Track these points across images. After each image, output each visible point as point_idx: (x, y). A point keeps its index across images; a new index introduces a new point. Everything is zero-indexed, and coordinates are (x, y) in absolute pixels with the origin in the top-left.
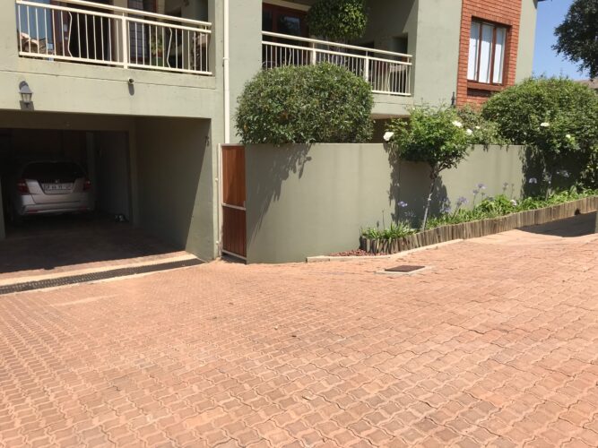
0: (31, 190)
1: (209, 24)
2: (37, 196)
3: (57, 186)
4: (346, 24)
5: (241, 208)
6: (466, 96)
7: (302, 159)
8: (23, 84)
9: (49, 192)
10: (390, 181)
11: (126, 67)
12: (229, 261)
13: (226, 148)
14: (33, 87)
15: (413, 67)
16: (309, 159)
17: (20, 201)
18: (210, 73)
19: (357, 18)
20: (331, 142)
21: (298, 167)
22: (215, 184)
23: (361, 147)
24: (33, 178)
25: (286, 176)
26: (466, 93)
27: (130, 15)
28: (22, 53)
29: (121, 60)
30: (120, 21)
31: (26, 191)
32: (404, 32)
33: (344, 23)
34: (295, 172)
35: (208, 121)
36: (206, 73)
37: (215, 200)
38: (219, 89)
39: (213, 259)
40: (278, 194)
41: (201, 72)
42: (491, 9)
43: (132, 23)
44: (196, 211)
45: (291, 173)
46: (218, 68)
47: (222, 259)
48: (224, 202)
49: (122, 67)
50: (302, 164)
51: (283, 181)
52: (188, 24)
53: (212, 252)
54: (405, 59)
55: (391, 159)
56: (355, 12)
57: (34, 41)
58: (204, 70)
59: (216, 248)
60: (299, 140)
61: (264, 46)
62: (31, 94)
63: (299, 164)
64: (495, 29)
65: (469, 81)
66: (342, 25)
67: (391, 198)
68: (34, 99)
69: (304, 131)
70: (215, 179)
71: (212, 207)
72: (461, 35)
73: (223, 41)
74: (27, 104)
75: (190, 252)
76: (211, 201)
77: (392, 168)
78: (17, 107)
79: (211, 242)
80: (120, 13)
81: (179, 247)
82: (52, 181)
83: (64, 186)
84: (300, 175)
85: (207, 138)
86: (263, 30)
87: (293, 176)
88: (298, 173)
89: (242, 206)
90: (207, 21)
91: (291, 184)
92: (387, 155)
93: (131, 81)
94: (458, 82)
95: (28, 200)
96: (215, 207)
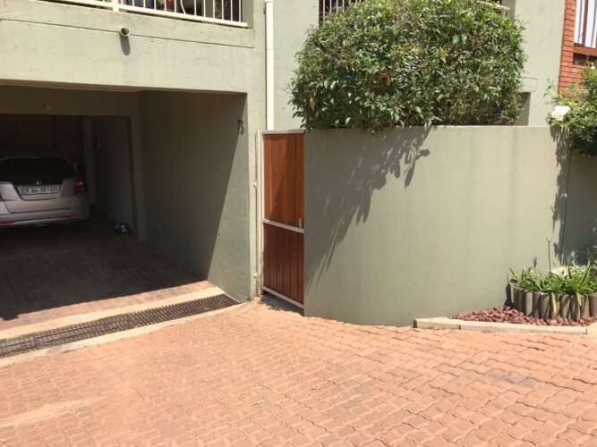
0: (4, 195)
2: (11, 203)
3: (39, 189)
5: (295, 229)
6: (571, 65)
7: (413, 153)
9: (29, 197)
11: (116, 10)
12: (274, 307)
16: (426, 153)
18: (245, 24)
21: (404, 167)
22: (252, 191)
25: (381, 182)
26: (571, 60)
34: (397, 175)
35: (241, 97)
36: (239, 23)
37: (252, 214)
38: (259, 48)
39: (249, 299)
40: (365, 211)
41: (231, 22)
44: (224, 227)
45: (390, 177)
47: (263, 301)
48: (266, 218)
49: (111, 9)
50: (412, 164)
51: (376, 192)
53: (248, 289)
58: (236, 19)
59: (253, 283)
60: (413, 121)
63: (406, 162)
65: (576, 45)
69: (422, 104)
71: (249, 225)
76: (246, 215)
79: (247, 274)
82: (31, 183)
83: (48, 189)
84: (408, 182)
85: (240, 122)
87: (393, 182)
88: (403, 177)
89: (296, 225)
91: (390, 196)
93: (124, 31)
94: (563, 45)
96: (252, 224)
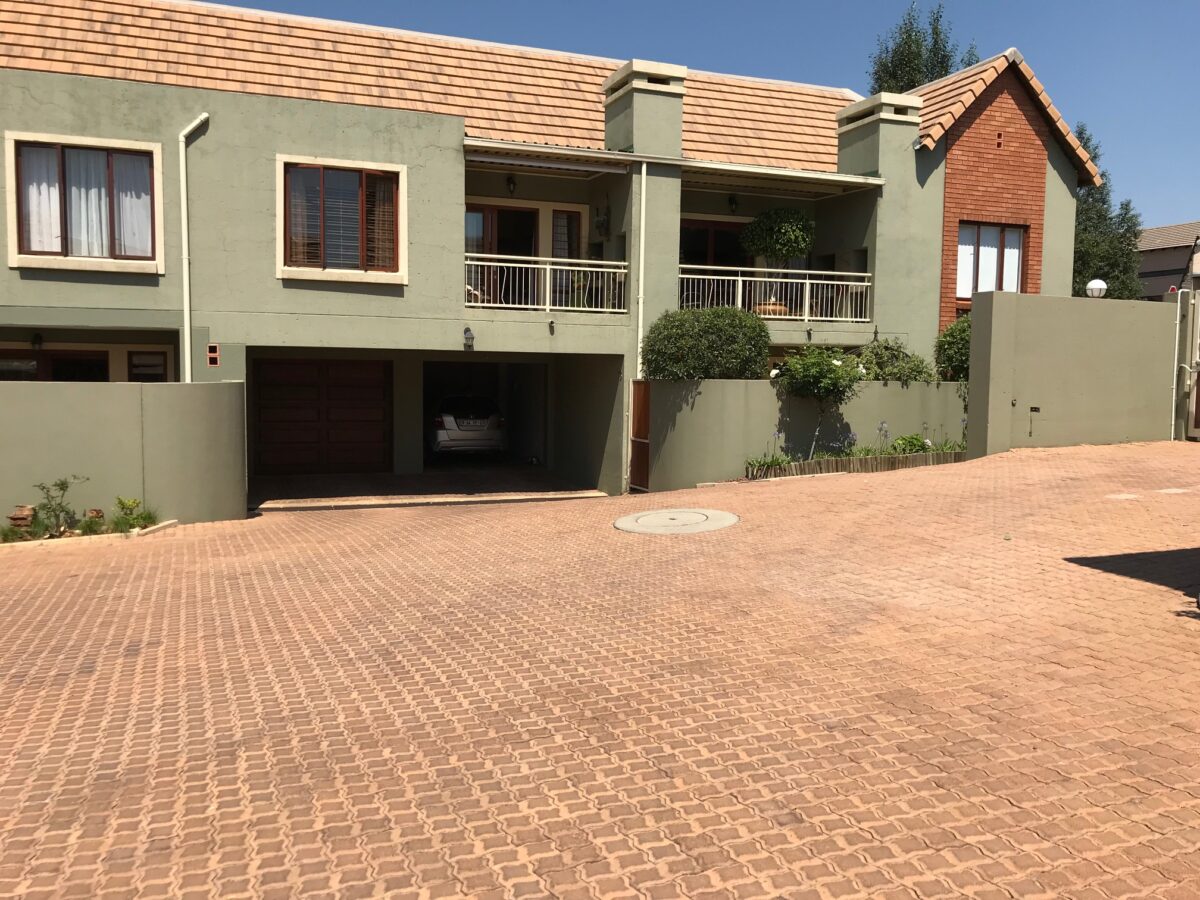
0: (447, 426)
1: (626, 264)
2: (452, 432)
3: (471, 422)
4: (784, 245)
5: (647, 441)
6: (955, 318)
7: (694, 394)
8: (467, 330)
9: (465, 428)
10: (779, 415)
11: (548, 311)
12: (634, 494)
13: (636, 383)
14: (475, 331)
15: (872, 288)
16: (700, 393)
17: (435, 437)
18: (625, 311)
19: (796, 237)
20: (721, 378)
21: (690, 401)
22: (625, 419)
23: (747, 384)
24: (449, 412)
25: (680, 409)
26: (955, 314)
27: (553, 263)
28: (467, 304)
29: (544, 304)
30: (545, 269)
31: (441, 426)
32: (865, 245)
33: (781, 244)
34: (688, 404)
35: (621, 357)
36: (622, 310)
37: (625, 434)
38: (634, 327)
39: (621, 494)
40: (674, 425)
41: (616, 310)
42: (988, 208)
43: (555, 271)
45: (684, 406)
46: (632, 307)
47: (629, 493)
48: (633, 436)
49: (545, 310)
50: (694, 398)
51: (678, 414)
52: (608, 266)
53: (621, 487)
54: (862, 279)
55: (779, 396)
56: (794, 231)
57: (476, 292)
58: (620, 307)
59: (624, 483)
60: (690, 376)
61: (682, 279)
62: (473, 338)
63: (691, 398)
64: (1003, 231)
65: (960, 299)
66: (778, 247)
67: (779, 431)
68: (475, 342)
69: (694, 368)
70: (625, 414)
71: (622, 441)
72: (943, 245)
73: (638, 280)
74: (469, 346)
75: (601, 490)
77: (780, 403)
78: (462, 349)
79: (620, 477)
80: (545, 263)
81: (593, 487)
82: (466, 417)
83: (478, 422)
84: (692, 407)
85: (620, 373)
86: (680, 263)
87: (686, 408)
88: (690, 405)
89: (647, 438)
90: (625, 261)
91: (685, 415)
92: (775, 391)
93: (552, 322)
94: (941, 302)
95: (443, 436)
96: (625, 441)
